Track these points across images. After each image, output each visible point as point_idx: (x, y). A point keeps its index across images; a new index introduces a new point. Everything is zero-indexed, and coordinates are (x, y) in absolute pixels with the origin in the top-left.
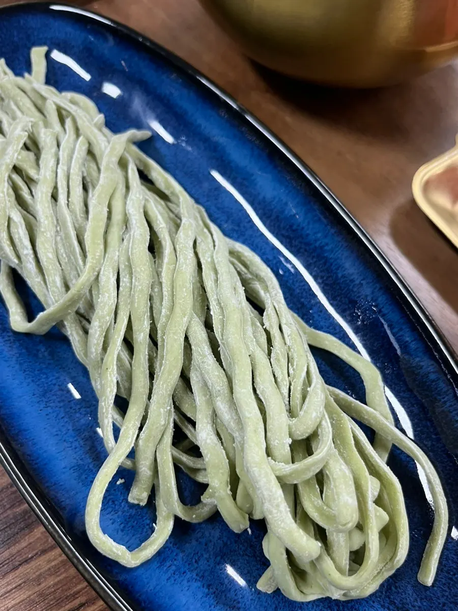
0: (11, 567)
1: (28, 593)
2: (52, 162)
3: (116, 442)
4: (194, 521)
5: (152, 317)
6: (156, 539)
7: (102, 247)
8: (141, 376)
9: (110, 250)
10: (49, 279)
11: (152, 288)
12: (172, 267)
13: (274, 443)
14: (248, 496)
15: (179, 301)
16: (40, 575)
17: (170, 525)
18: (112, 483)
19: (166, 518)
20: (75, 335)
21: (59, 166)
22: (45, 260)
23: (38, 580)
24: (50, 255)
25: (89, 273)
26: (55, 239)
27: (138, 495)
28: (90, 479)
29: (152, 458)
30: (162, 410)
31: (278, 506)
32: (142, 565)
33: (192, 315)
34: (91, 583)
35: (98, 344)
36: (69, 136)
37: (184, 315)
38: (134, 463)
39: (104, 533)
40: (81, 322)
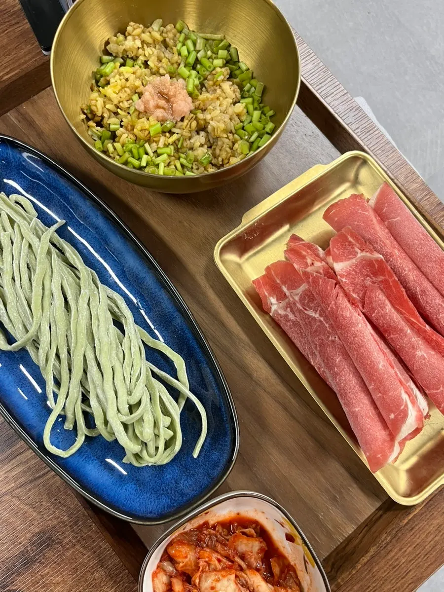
0: (13, 457)
1: (22, 468)
2: (10, 259)
3: (56, 404)
4: (94, 436)
5: (68, 346)
6: (76, 445)
7: (41, 311)
8: (65, 374)
9: (45, 311)
10: (16, 327)
11: (67, 331)
12: (76, 321)
13: (120, 408)
14: (111, 428)
15: (80, 340)
16: (28, 459)
17: (83, 438)
18: (56, 421)
19: (82, 435)
20: (32, 353)
21: (14, 261)
22: (12, 317)
23: (27, 462)
24: (15, 314)
25: (35, 326)
26: (17, 304)
27: (68, 426)
28: (45, 420)
29: (72, 410)
30: (75, 391)
31: (121, 433)
32: (71, 456)
33: (87, 345)
34: (48, 465)
35: (43, 360)
36: (17, 238)
37: (82, 347)
38: (65, 412)
39: (52, 445)
40: (34, 344)
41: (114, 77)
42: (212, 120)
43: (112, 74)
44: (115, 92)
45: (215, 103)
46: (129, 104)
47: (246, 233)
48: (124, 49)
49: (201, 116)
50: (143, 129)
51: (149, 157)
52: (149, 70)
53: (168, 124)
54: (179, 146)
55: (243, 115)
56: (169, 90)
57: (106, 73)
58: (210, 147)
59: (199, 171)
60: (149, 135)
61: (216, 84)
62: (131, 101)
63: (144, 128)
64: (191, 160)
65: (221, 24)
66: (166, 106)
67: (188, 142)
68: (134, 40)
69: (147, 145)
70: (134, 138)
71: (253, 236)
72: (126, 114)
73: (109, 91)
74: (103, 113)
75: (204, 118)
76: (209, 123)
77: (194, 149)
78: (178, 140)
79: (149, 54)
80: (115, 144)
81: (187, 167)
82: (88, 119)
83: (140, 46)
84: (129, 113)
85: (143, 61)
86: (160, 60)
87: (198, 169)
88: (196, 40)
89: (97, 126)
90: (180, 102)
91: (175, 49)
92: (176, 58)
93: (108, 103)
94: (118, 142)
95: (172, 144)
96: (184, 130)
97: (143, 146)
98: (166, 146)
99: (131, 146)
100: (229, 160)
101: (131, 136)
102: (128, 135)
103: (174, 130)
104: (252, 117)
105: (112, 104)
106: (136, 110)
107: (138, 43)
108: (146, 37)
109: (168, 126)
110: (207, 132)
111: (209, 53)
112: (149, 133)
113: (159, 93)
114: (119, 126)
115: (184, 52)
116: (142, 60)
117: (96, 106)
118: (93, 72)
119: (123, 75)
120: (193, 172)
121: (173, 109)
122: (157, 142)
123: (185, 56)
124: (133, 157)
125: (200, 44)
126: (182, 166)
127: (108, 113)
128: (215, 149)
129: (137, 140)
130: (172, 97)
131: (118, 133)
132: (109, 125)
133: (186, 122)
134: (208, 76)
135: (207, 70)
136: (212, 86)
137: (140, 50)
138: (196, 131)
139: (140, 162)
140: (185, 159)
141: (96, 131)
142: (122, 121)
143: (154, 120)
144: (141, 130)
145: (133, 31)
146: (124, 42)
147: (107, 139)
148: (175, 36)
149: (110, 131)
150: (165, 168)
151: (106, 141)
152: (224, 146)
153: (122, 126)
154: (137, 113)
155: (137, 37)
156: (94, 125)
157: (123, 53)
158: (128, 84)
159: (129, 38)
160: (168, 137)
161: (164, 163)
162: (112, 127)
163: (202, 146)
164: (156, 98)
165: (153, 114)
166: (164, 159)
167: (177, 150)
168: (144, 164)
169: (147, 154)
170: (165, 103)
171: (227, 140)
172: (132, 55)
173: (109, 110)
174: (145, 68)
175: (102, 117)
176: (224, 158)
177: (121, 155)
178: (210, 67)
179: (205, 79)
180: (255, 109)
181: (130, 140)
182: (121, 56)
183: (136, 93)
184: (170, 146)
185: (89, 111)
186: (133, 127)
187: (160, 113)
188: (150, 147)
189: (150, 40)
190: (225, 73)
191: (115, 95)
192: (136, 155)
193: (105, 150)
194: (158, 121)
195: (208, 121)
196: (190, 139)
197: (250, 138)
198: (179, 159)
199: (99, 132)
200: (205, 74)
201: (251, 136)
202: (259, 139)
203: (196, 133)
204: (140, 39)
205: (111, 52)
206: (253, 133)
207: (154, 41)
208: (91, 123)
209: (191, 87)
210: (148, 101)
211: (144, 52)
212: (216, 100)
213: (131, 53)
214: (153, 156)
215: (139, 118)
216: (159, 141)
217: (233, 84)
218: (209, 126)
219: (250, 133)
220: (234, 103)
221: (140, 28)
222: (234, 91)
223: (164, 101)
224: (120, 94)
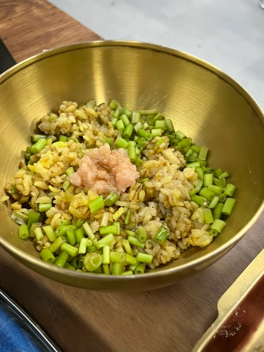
41: (45, 153)
42: (163, 188)
43: (44, 150)
44: (46, 168)
45: (162, 169)
46: (63, 179)
47: (227, 329)
48: (57, 126)
49: (149, 184)
50: (80, 205)
51: (90, 241)
52: (84, 144)
53: (111, 197)
54: (126, 222)
55: (195, 180)
56: (110, 160)
57: (36, 150)
58: (162, 219)
59: (154, 250)
60: (89, 212)
61: (158, 152)
62: (66, 175)
63: (82, 205)
64: (143, 238)
65: (153, 101)
66: (107, 176)
67: (137, 215)
68: (68, 116)
69: (86, 226)
70: (69, 218)
71: (235, 330)
72: (59, 190)
73: (39, 167)
74: (31, 192)
75: (154, 186)
76: (159, 191)
77: (143, 223)
78: (125, 214)
79: (84, 129)
80: (44, 228)
81: (137, 246)
82: (13, 200)
83: (74, 121)
84: (62, 189)
85: (78, 137)
86: (95, 134)
87: (152, 248)
88: (131, 116)
89: (22, 207)
90: (124, 170)
91: (110, 124)
92: (112, 131)
93: (37, 180)
94: (49, 224)
95: (117, 221)
96: (132, 203)
97: (80, 227)
98: (110, 223)
99: (64, 229)
100: (190, 232)
101: (66, 216)
102: (62, 215)
103: (119, 203)
104: (203, 181)
105: (42, 181)
106: (71, 184)
107: (72, 119)
108: (80, 113)
109: (112, 199)
110: (157, 202)
111: (146, 125)
112: (89, 209)
113: (98, 163)
114: (49, 205)
115: (121, 125)
116: (76, 135)
117: (22, 184)
118: (22, 152)
119: (56, 150)
120: (146, 253)
121: (117, 179)
122: (99, 220)
123: (122, 129)
124: (69, 243)
125: (136, 117)
126: (132, 246)
127: (37, 191)
128: (169, 221)
129: (73, 219)
130: (114, 167)
131: (48, 214)
132: (38, 206)
133: (132, 193)
134: (147, 145)
135: (147, 140)
136: (153, 154)
137: (75, 126)
138: (144, 202)
139: (77, 249)
140: (134, 237)
141: (21, 214)
142: (54, 199)
143: (93, 194)
144: (78, 208)
145: (66, 108)
146: (57, 119)
147: (35, 222)
148: (109, 113)
149: (39, 212)
150: (112, 253)
151: (34, 225)
152: (181, 216)
153: (53, 205)
154: (72, 188)
155: (70, 113)
156: (19, 206)
157: (55, 130)
158: (61, 158)
159: (63, 115)
160: (112, 213)
161: (109, 245)
162: (42, 207)
163: (153, 218)
164: (95, 169)
165: (92, 187)
166: (110, 240)
167: (124, 227)
168: (83, 250)
169: (86, 236)
170: (106, 174)
171: (184, 210)
172: (66, 131)
173: (37, 187)
174: (81, 143)
175: (30, 197)
176: (183, 231)
177: (52, 240)
178: (149, 137)
179: (145, 148)
180: (205, 173)
181: (64, 220)
182: (53, 133)
183: (71, 166)
184: (115, 224)
185: (13, 191)
186: (67, 205)
187: (100, 185)
188: (91, 228)
189: (84, 116)
190: (166, 141)
191: (47, 170)
192: (73, 240)
193: (32, 236)
194: (99, 195)
195: (158, 189)
196: (138, 211)
197: (209, 204)
198: (126, 237)
199: (26, 215)
200: (145, 144)
201: (210, 202)
202: (222, 204)
203: (144, 204)
204: (74, 116)
205: (43, 131)
206: (212, 197)
207: (89, 117)
208: (17, 205)
209: (133, 156)
210: (86, 173)
211: (78, 127)
212: (163, 166)
213: (65, 129)
214: (94, 238)
215: (75, 194)
216: (101, 218)
217: (175, 151)
218: (160, 195)
219: (209, 198)
220: (182, 169)
221: (73, 106)
222: (178, 158)
223: (105, 172)
224: (52, 168)
